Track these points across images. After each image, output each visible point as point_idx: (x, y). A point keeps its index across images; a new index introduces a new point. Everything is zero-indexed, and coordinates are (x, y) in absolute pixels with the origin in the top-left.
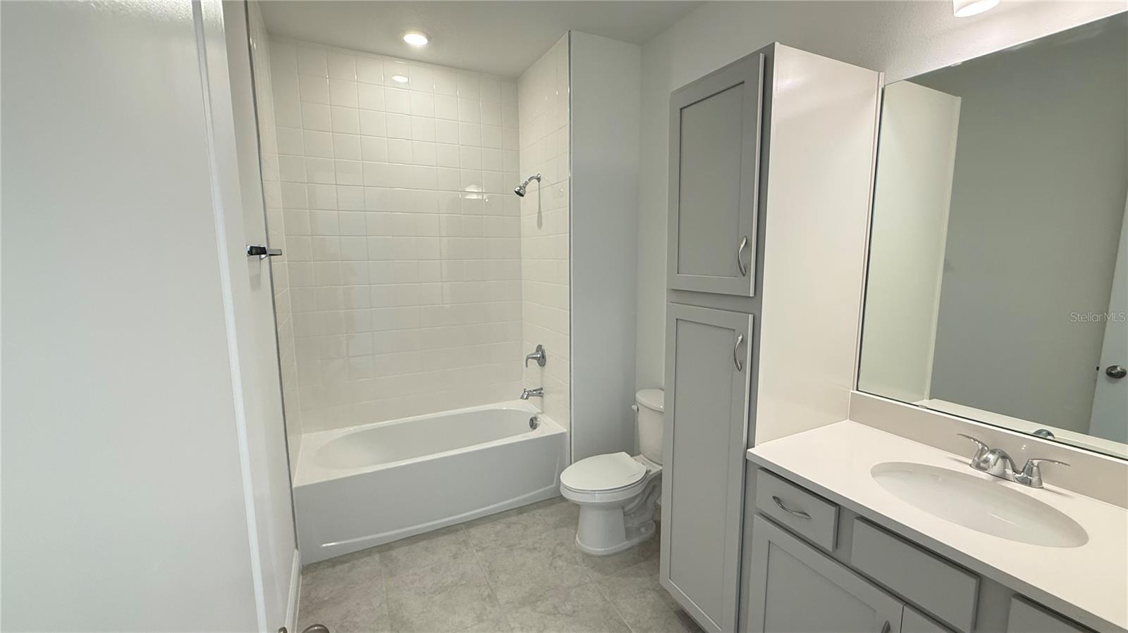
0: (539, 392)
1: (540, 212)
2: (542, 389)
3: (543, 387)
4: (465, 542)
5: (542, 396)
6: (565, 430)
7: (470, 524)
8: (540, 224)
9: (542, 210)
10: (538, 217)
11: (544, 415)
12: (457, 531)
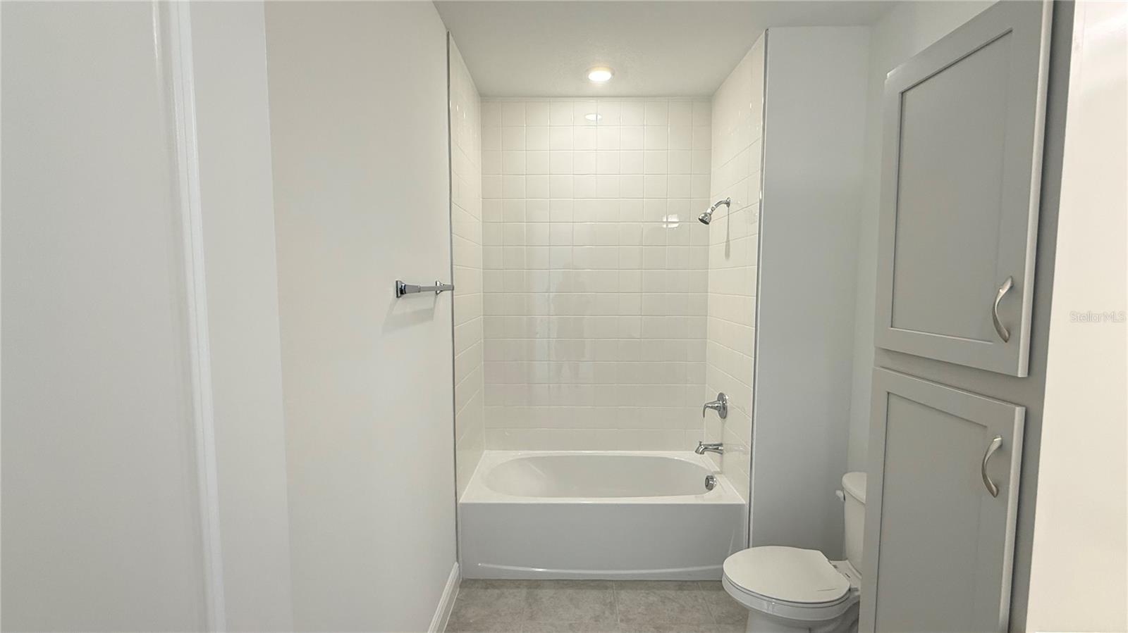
0: (717, 448)
1: (728, 241)
2: (721, 445)
3: (723, 443)
4: (612, 605)
5: (722, 454)
6: (744, 502)
7: (623, 584)
8: (727, 255)
9: (730, 239)
10: (726, 245)
11: (723, 475)
12: (606, 588)
